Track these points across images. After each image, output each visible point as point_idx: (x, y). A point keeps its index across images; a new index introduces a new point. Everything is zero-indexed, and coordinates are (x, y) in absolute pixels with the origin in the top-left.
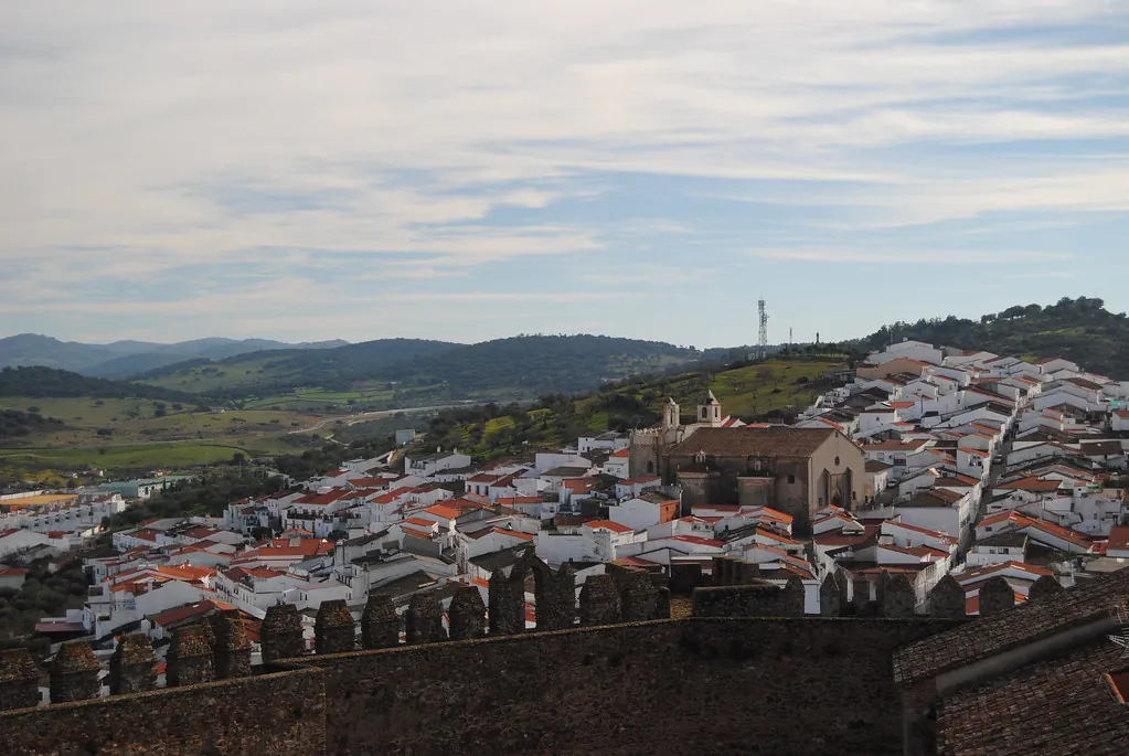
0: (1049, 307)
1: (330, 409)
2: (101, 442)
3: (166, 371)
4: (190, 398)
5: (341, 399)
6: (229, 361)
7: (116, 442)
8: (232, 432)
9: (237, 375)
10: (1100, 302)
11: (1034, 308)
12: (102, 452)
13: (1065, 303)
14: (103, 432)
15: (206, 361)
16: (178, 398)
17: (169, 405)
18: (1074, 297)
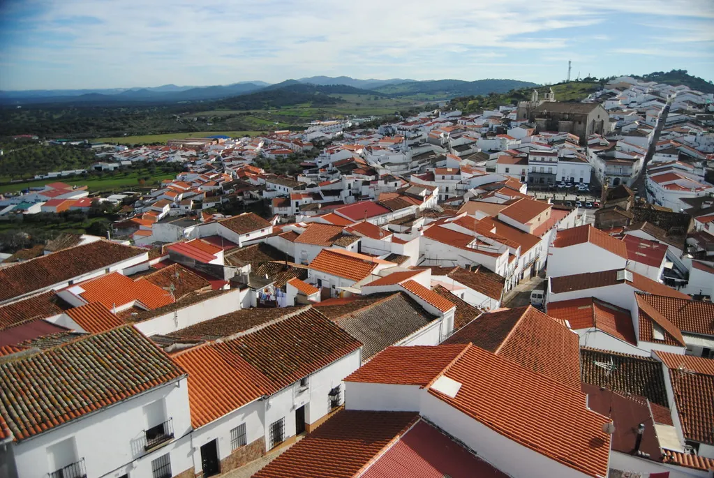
0: (668, 73)
1: (427, 100)
2: (357, 107)
3: (380, 88)
4: (386, 95)
5: (430, 97)
6: (399, 85)
7: (361, 107)
8: (396, 105)
9: (401, 89)
10: (686, 71)
11: (662, 72)
12: (357, 110)
13: (674, 71)
14: (358, 104)
15: (393, 85)
16: (382, 95)
17: (379, 98)
18: (677, 70)
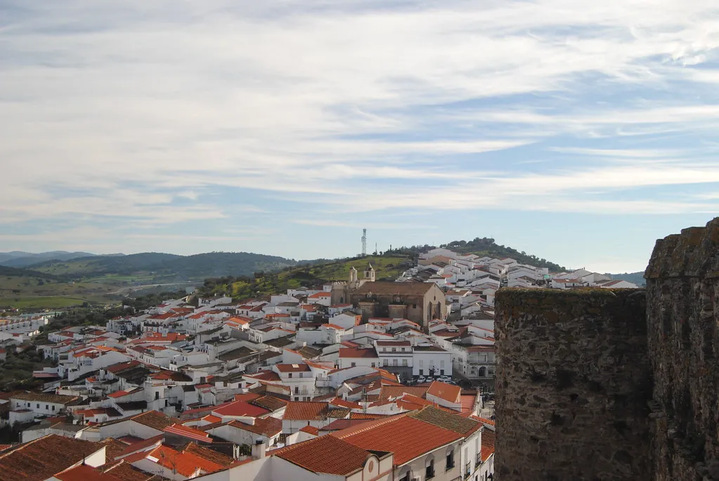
0: (470, 242)
1: (125, 283)
2: (15, 296)
3: (40, 265)
4: (55, 278)
5: (128, 279)
6: (69, 261)
7: (22, 296)
8: (79, 292)
9: (74, 268)
10: (493, 240)
11: (463, 242)
12: (17, 300)
13: (477, 240)
14: (15, 291)
15: (60, 261)
16: (49, 277)
17: (44, 280)
18: (481, 238)
